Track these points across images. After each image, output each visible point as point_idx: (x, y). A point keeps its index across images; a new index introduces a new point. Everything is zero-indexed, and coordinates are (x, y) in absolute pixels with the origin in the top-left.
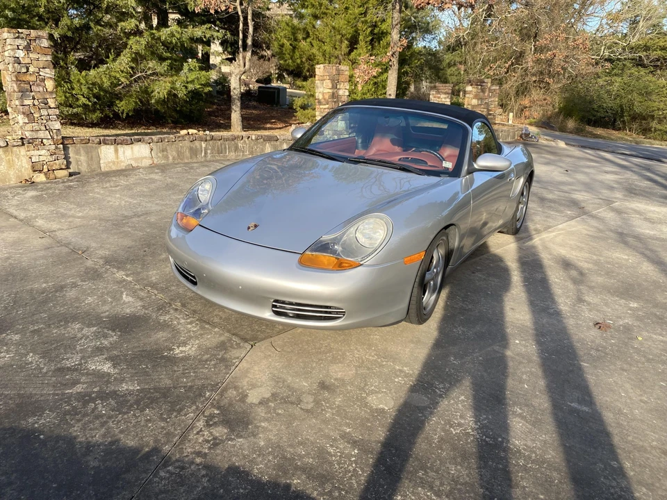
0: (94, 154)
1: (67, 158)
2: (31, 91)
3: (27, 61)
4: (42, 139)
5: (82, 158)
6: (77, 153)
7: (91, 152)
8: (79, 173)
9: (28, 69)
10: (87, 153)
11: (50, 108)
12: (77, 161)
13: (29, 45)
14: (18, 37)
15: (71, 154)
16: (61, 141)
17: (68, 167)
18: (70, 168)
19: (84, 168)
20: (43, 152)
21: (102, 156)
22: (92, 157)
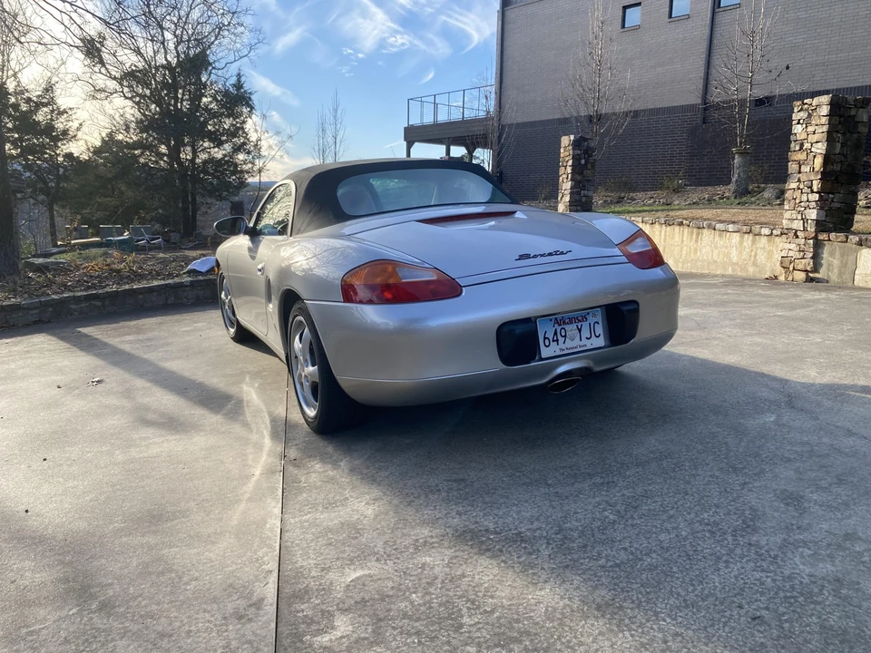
0: (851, 258)
1: (816, 257)
2: (800, 172)
3: (804, 136)
4: (796, 231)
5: (835, 261)
6: (832, 254)
7: (847, 255)
8: (827, 282)
9: (802, 145)
10: (842, 255)
11: (812, 192)
12: (830, 265)
13: (810, 116)
14: (801, 110)
15: (825, 254)
16: (813, 235)
17: (816, 270)
18: (819, 273)
19: (834, 277)
20: (793, 246)
21: (860, 264)
22: (846, 263)
